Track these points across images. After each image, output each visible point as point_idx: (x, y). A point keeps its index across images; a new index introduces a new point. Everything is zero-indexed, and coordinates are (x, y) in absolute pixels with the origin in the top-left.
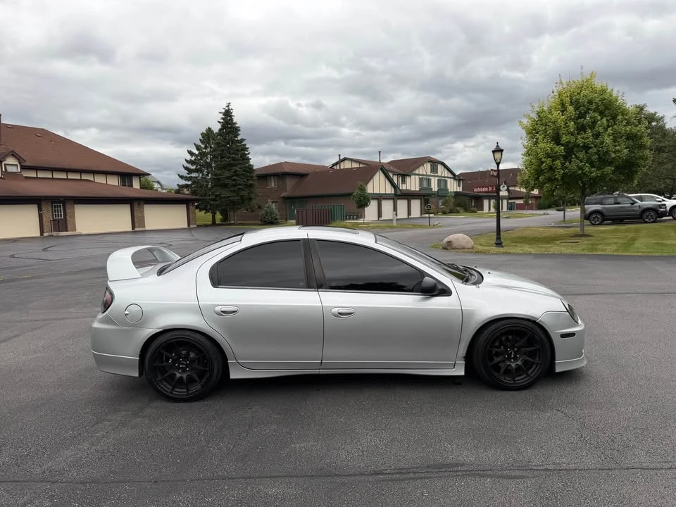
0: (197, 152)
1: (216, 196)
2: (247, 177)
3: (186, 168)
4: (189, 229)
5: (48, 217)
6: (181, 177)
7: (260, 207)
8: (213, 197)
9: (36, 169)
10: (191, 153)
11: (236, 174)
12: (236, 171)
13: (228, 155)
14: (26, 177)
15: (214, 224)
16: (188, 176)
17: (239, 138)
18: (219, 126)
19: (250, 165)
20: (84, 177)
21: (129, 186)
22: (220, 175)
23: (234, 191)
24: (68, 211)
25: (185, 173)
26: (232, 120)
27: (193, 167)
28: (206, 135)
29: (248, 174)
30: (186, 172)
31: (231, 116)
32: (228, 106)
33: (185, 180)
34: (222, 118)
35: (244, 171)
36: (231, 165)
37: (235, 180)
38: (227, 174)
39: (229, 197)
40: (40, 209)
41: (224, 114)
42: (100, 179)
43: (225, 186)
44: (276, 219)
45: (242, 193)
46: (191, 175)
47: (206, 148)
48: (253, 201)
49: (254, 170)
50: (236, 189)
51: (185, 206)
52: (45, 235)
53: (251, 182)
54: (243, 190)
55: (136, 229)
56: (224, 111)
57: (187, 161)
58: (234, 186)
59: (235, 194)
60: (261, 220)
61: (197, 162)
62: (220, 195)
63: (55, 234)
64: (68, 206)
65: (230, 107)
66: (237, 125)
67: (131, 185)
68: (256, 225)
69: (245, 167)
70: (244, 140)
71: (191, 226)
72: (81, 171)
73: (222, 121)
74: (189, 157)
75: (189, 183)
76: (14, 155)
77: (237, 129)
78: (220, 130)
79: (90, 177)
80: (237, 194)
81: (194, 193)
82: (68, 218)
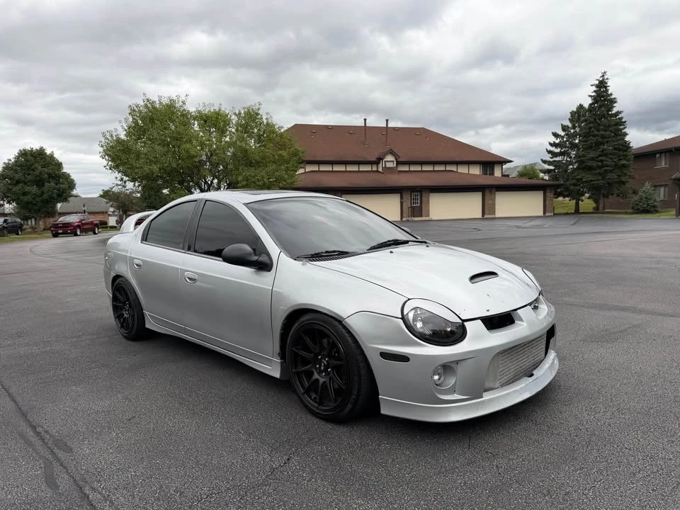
0: (562, 134)
1: (578, 180)
2: (619, 156)
3: (549, 152)
4: (544, 216)
5: (407, 204)
6: (545, 162)
7: (635, 192)
8: (574, 181)
9: (409, 163)
10: (556, 135)
11: (604, 154)
12: (603, 150)
13: (596, 133)
14: (400, 171)
15: (577, 211)
16: (551, 160)
17: (615, 110)
18: (590, 101)
19: (626, 142)
20: (449, 168)
21: (490, 174)
22: (584, 156)
23: (600, 174)
24: (424, 199)
25: (548, 157)
26: (607, 90)
27: (558, 150)
28: (575, 113)
29: (621, 153)
30: (550, 155)
31: (606, 87)
32: (603, 76)
33: (548, 165)
34: (595, 91)
35: (615, 149)
36: (598, 144)
37: (601, 161)
38: (592, 154)
39: (591, 181)
40: (402, 198)
41: (597, 86)
42: (463, 170)
43: (590, 168)
44: (654, 206)
45: (609, 175)
46: (555, 159)
47: (574, 127)
48: (627, 185)
49: (630, 148)
50: (601, 171)
51: (542, 192)
52: (404, 219)
53: (624, 162)
54: (611, 171)
55: (486, 216)
56: (597, 82)
57: (551, 144)
58: (600, 167)
59: (600, 178)
60: (633, 208)
61: (562, 145)
62: (581, 179)
63: (410, 219)
64: (424, 194)
65: (606, 77)
66: (613, 97)
67: (492, 174)
68: (626, 213)
69: (619, 144)
70: (620, 112)
71: (547, 214)
72: (445, 163)
73: (594, 94)
74: (553, 139)
75: (552, 168)
76: (392, 152)
77: (613, 101)
78: (590, 105)
79: (453, 168)
80: (603, 178)
81: (555, 178)
82: (423, 205)
